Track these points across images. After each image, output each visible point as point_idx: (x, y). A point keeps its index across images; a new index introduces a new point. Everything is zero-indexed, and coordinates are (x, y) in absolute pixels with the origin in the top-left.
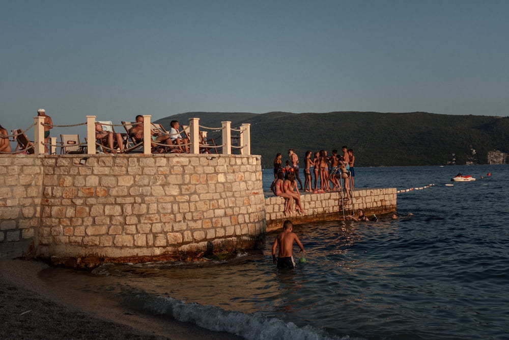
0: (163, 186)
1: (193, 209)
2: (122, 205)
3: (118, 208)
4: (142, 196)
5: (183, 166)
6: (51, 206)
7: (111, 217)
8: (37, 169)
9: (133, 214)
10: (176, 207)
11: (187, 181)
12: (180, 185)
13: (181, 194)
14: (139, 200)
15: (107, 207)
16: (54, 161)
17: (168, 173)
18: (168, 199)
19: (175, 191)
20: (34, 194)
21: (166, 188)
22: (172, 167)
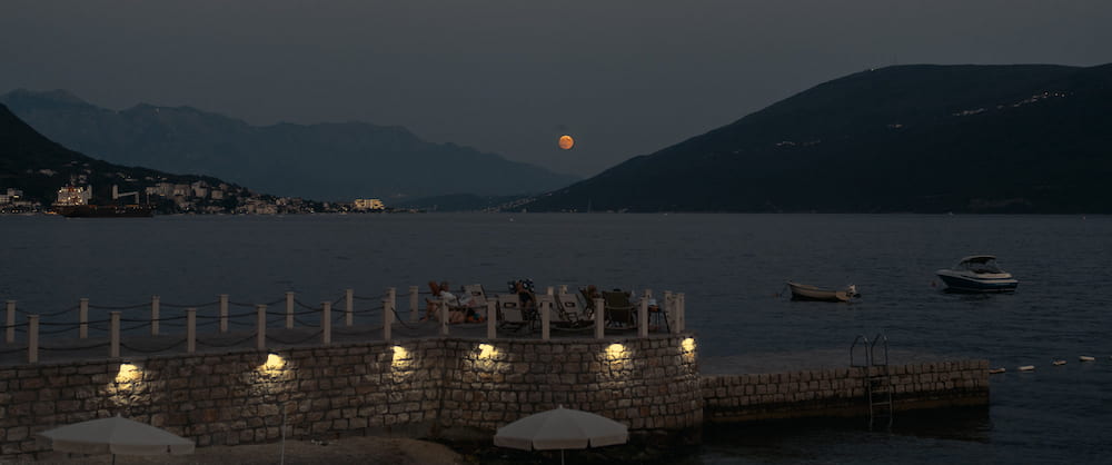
0: (559, 374)
1: (591, 399)
2: (518, 393)
3: (513, 394)
4: (537, 383)
5: (581, 354)
6: (452, 389)
7: (506, 403)
8: (440, 352)
9: (527, 402)
10: (571, 397)
11: (585, 369)
12: (577, 374)
13: (578, 382)
14: (534, 387)
15: (503, 393)
16: (455, 343)
17: (564, 360)
18: (564, 387)
19: (571, 380)
20: (437, 377)
21: (562, 376)
22: (570, 354)
